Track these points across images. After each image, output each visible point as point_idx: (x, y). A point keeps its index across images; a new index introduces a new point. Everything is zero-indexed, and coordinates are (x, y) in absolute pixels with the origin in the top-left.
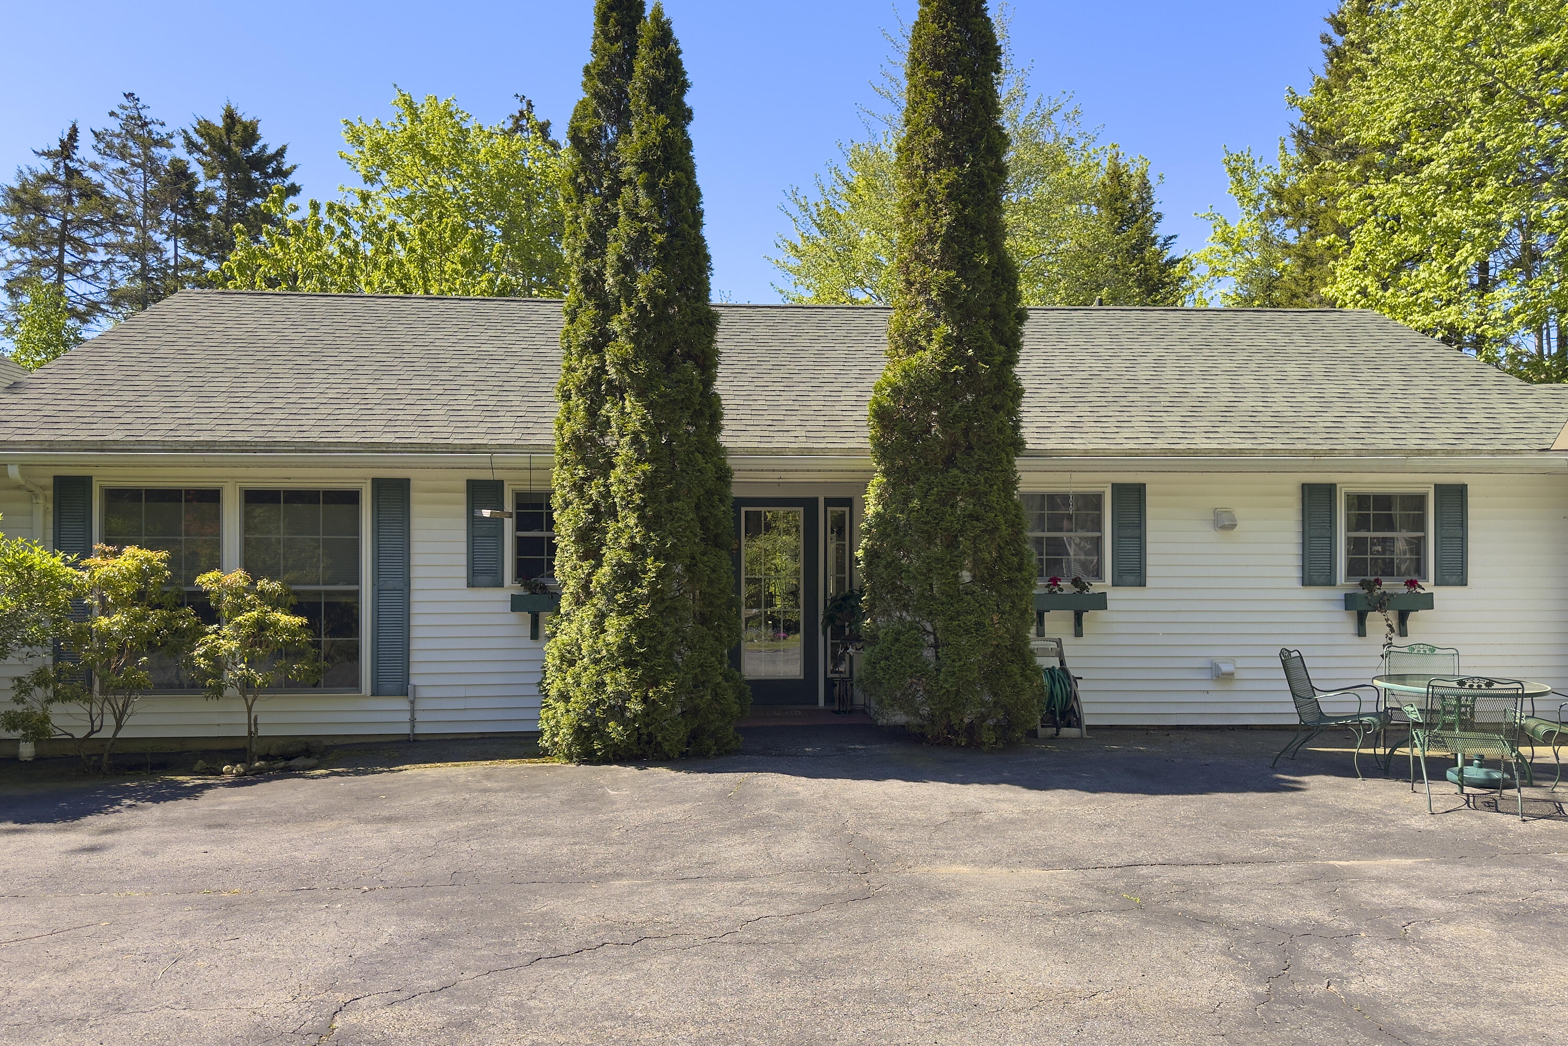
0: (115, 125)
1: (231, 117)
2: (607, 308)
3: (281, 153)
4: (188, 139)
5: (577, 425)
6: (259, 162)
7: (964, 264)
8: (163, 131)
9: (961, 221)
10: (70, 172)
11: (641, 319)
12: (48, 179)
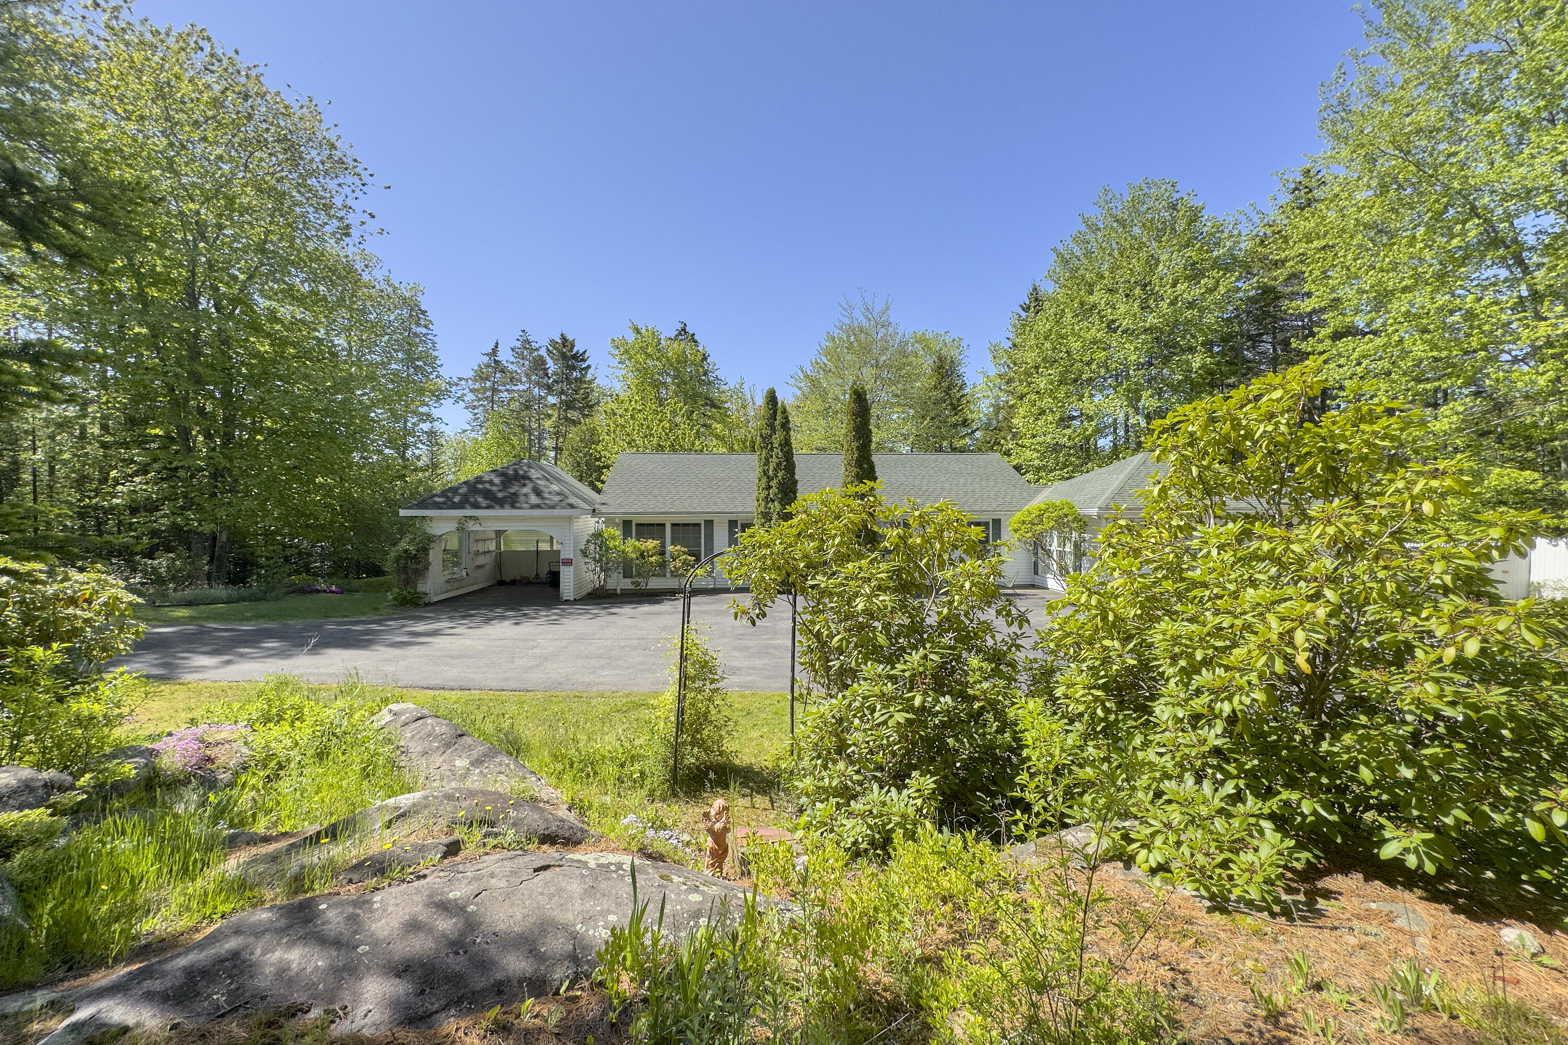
0: (518, 344)
1: (564, 338)
2: (770, 479)
3: (585, 352)
4: (548, 350)
5: (762, 509)
6: (575, 357)
7: (860, 467)
8: (537, 346)
9: (860, 456)
10: (496, 362)
11: (780, 483)
12: (488, 366)
